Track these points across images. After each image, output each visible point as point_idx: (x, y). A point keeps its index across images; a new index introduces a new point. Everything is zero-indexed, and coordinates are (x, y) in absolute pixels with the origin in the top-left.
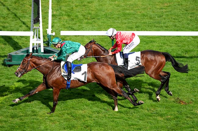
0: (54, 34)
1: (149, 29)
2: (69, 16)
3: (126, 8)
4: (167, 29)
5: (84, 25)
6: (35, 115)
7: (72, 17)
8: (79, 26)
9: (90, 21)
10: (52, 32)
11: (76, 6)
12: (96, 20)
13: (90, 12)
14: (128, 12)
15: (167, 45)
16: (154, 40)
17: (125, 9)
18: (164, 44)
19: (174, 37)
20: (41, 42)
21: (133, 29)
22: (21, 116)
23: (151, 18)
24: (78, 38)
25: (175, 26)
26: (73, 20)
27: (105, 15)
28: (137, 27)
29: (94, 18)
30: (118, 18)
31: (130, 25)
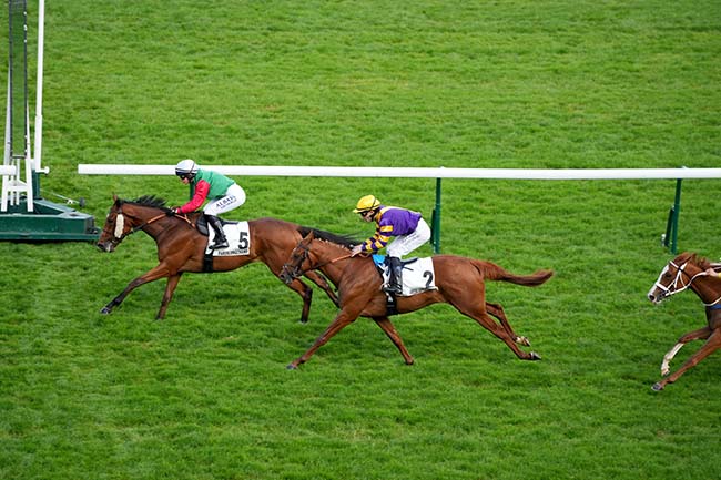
0: (47, 170)
1: (250, 162)
2: (64, 130)
3: (187, 112)
4: (287, 160)
5: (104, 152)
6: (41, 353)
7: (72, 134)
8: (94, 153)
9: (115, 142)
10: (42, 167)
11: (77, 109)
12: (126, 139)
13: (111, 121)
14: (193, 122)
15: (297, 197)
16: (265, 184)
17: (186, 116)
18: (289, 194)
19: (306, 179)
20: (28, 188)
21: (215, 162)
22: (8, 355)
23: (247, 137)
24: (96, 179)
25: (304, 154)
26: (75, 138)
27: (145, 128)
28: (222, 156)
29: (122, 136)
30: (177, 135)
31: (206, 152)
